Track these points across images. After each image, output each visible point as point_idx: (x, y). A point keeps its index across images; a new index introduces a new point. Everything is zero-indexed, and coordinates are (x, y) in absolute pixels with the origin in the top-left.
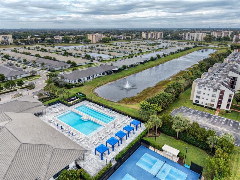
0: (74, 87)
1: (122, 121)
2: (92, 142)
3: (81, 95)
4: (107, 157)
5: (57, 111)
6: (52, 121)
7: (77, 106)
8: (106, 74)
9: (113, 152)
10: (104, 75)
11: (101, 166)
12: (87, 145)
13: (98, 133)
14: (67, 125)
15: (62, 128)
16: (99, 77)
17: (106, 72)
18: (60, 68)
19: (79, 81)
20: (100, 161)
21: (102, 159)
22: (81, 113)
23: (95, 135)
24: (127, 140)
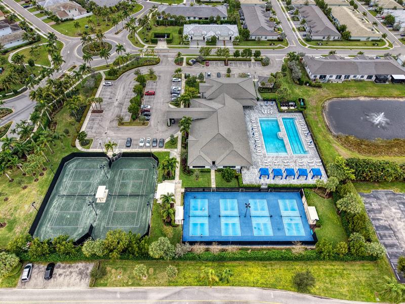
0: (308, 84)
1: (309, 161)
2: (265, 161)
3: (302, 103)
4: (264, 180)
5: (264, 112)
6: (253, 121)
7: (286, 117)
8: (374, 78)
9: (272, 180)
10: (370, 80)
11: (255, 182)
12: (259, 161)
13: (277, 157)
14: (261, 133)
15: (253, 134)
16: (356, 81)
17: (376, 76)
18: (321, 38)
19: (321, 77)
20: (258, 178)
21: (260, 178)
22: (282, 127)
23: (273, 157)
24: (293, 180)
